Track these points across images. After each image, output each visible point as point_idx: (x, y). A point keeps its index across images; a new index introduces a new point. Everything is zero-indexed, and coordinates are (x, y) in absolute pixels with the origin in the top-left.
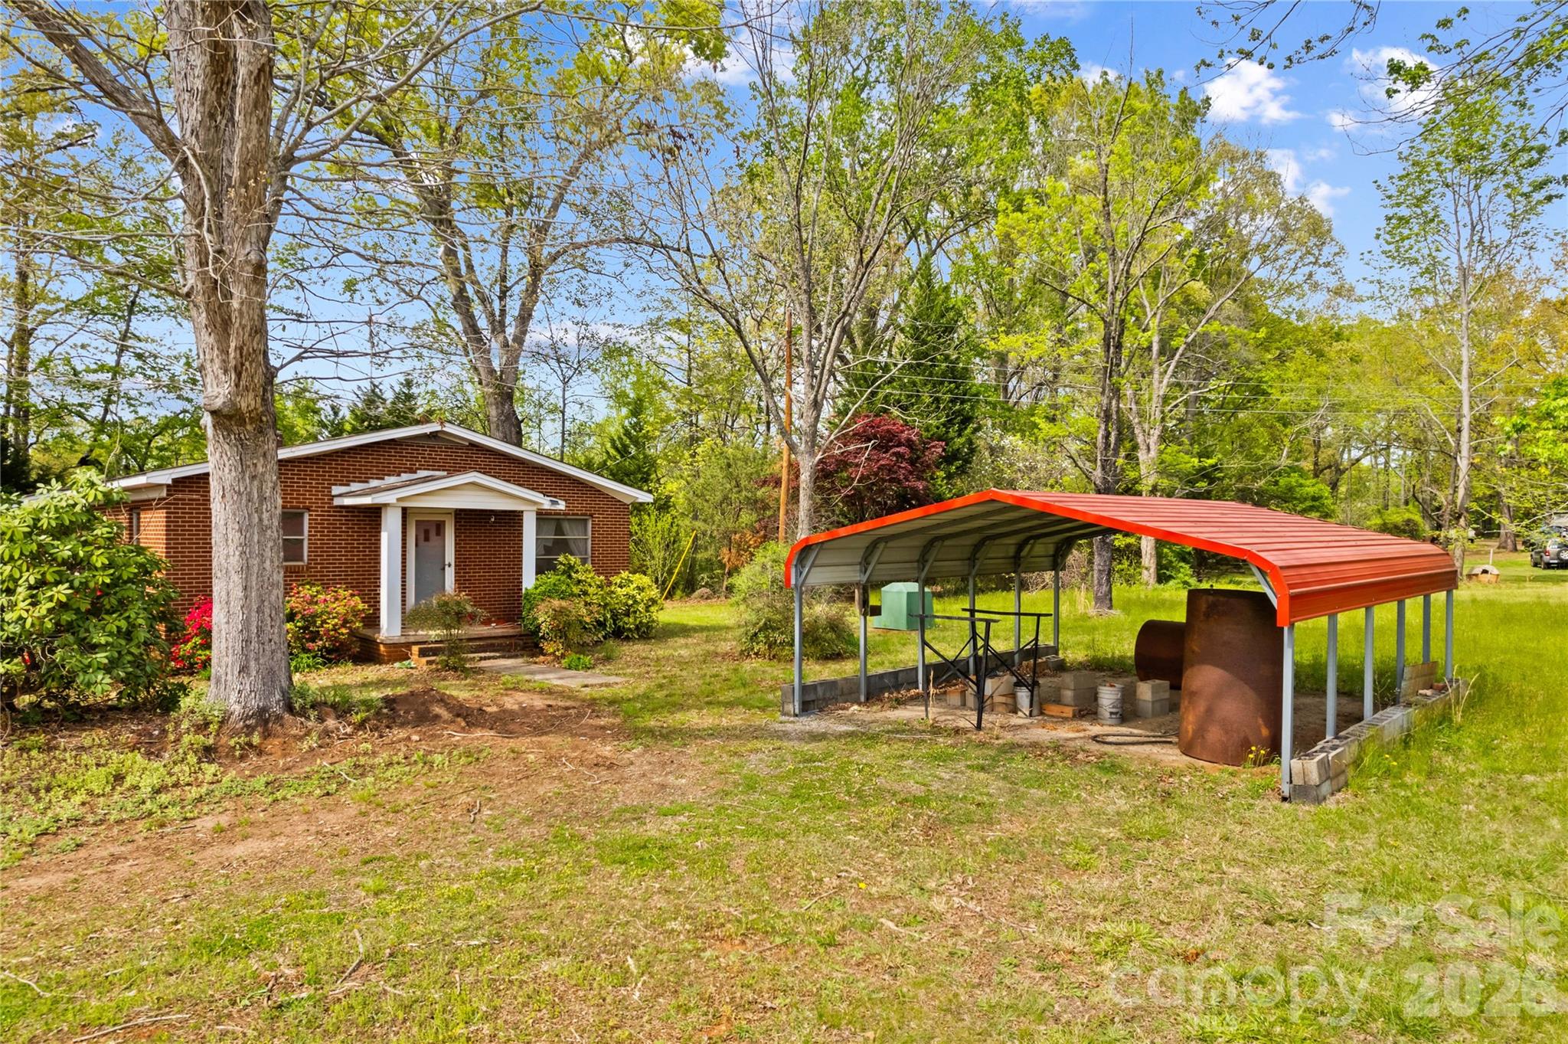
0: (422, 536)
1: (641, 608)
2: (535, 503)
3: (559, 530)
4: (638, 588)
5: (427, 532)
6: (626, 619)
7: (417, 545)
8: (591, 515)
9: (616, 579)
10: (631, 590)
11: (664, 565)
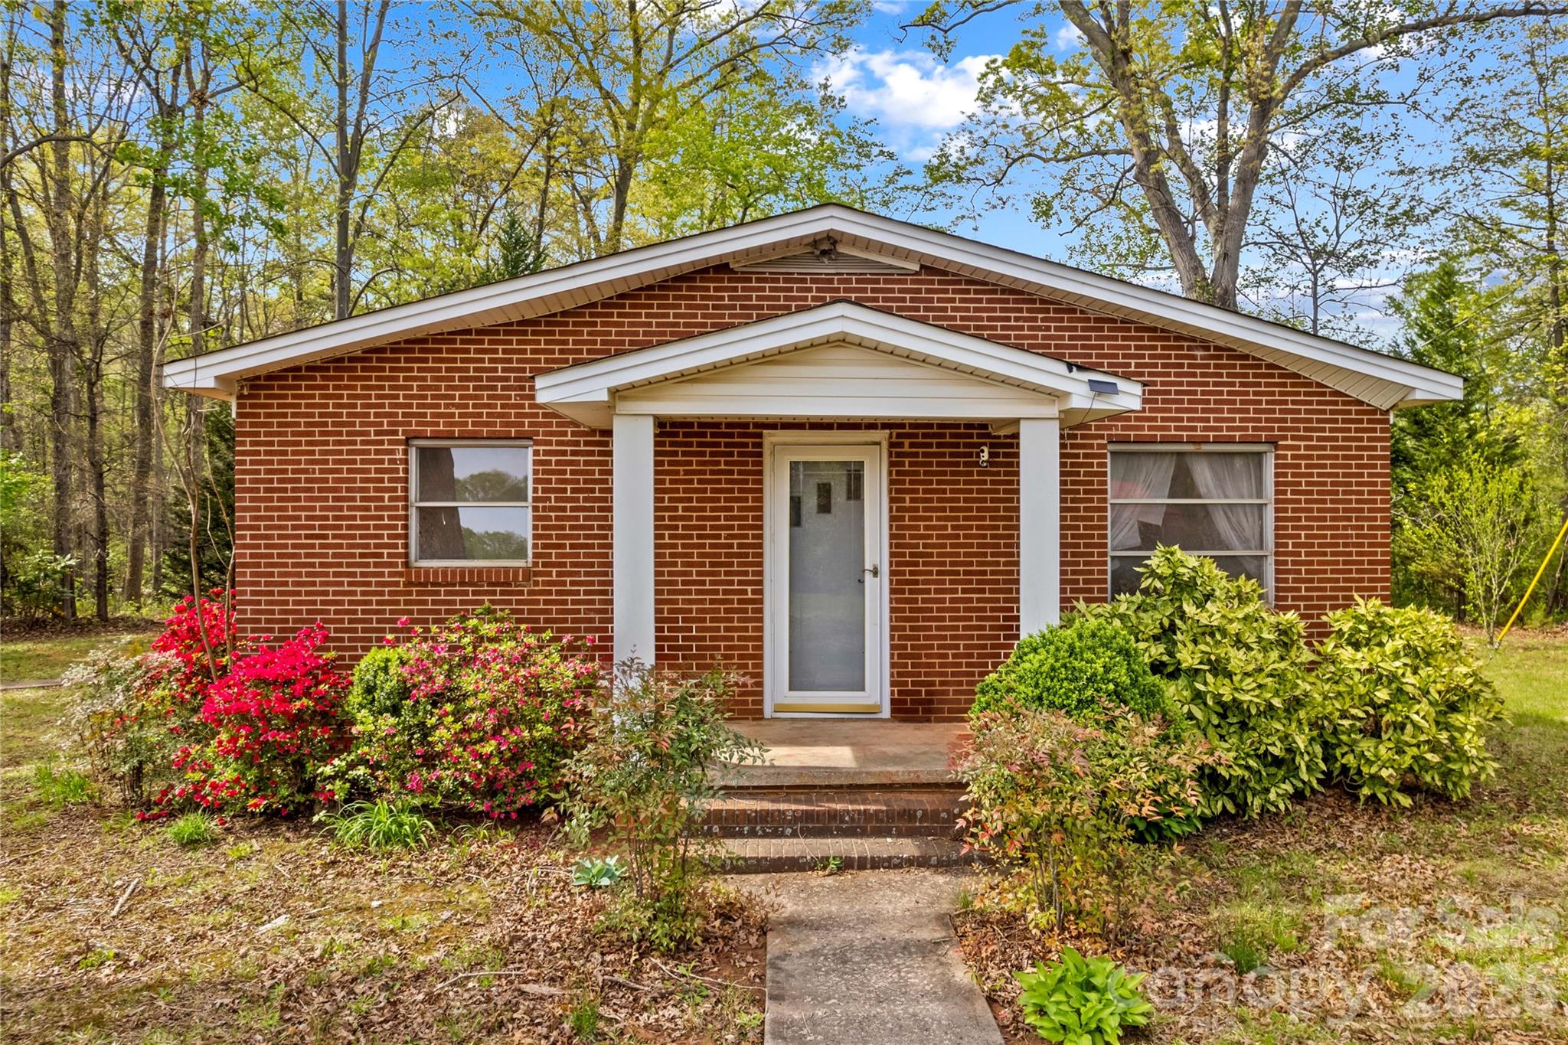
0: (811, 502)
1: (1421, 713)
2: (1054, 395)
3: (1183, 483)
4: (1410, 650)
5: (825, 491)
6: (1366, 745)
7: (796, 520)
8: (1273, 442)
9: (1340, 620)
10: (1387, 657)
11: (1505, 565)
